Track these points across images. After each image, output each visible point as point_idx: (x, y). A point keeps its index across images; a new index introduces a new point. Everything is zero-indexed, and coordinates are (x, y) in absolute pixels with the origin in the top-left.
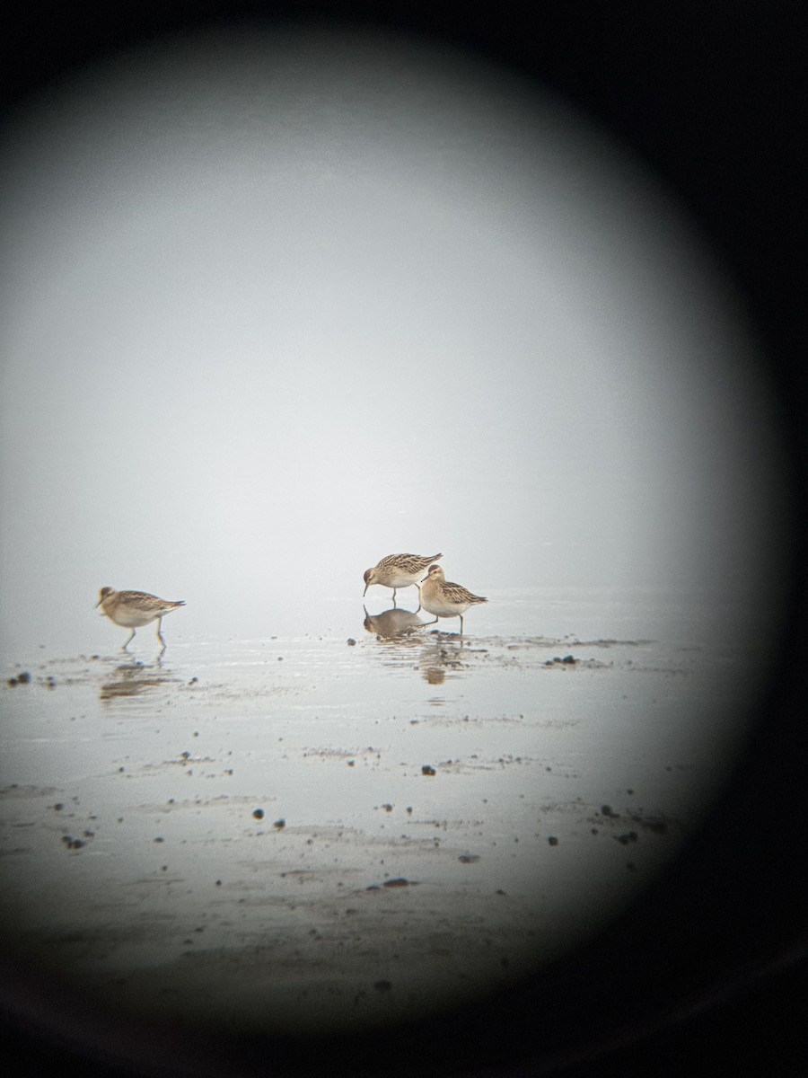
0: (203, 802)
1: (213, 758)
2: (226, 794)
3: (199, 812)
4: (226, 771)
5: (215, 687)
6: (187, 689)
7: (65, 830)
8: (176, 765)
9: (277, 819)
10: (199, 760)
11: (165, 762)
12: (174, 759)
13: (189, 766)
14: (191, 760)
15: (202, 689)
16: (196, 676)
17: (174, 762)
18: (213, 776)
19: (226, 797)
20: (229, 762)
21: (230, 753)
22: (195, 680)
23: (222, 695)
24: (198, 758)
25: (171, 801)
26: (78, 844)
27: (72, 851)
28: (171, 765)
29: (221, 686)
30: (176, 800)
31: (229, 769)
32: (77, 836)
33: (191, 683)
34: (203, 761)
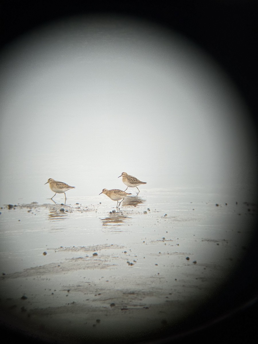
0: (170, 254)
1: (172, 240)
2: (177, 252)
3: (169, 257)
4: (177, 244)
5: (172, 217)
6: (164, 218)
7: (128, 259)
8: (161, 241)
9: (194, 261)
10: (168, 240)
11: (157, 240)
12: (160, 239)
13: (165, 242)
14: (166, 240)
15: (168, 218)
16: (166, 214)
17: (160, 241)
18: (173, 246)
19: (177, 253)
20: (177, 241)
21: (178, 239)
22: (166, 215)
23: (175, 220)
24: (168, 239)
25: (160, 253)
26: (132, 264)
27: (130, 266)
28: (159, 241)
29: (174, 217)
30: (161, 252)
31: (178, 243)
32: (131, 262)
33: (165, 216)
34: (169, 241)
